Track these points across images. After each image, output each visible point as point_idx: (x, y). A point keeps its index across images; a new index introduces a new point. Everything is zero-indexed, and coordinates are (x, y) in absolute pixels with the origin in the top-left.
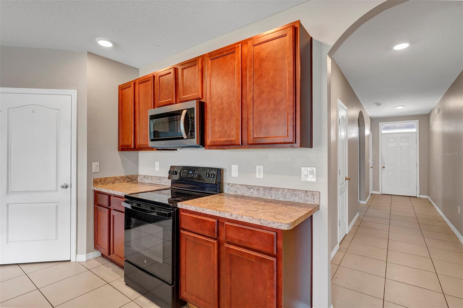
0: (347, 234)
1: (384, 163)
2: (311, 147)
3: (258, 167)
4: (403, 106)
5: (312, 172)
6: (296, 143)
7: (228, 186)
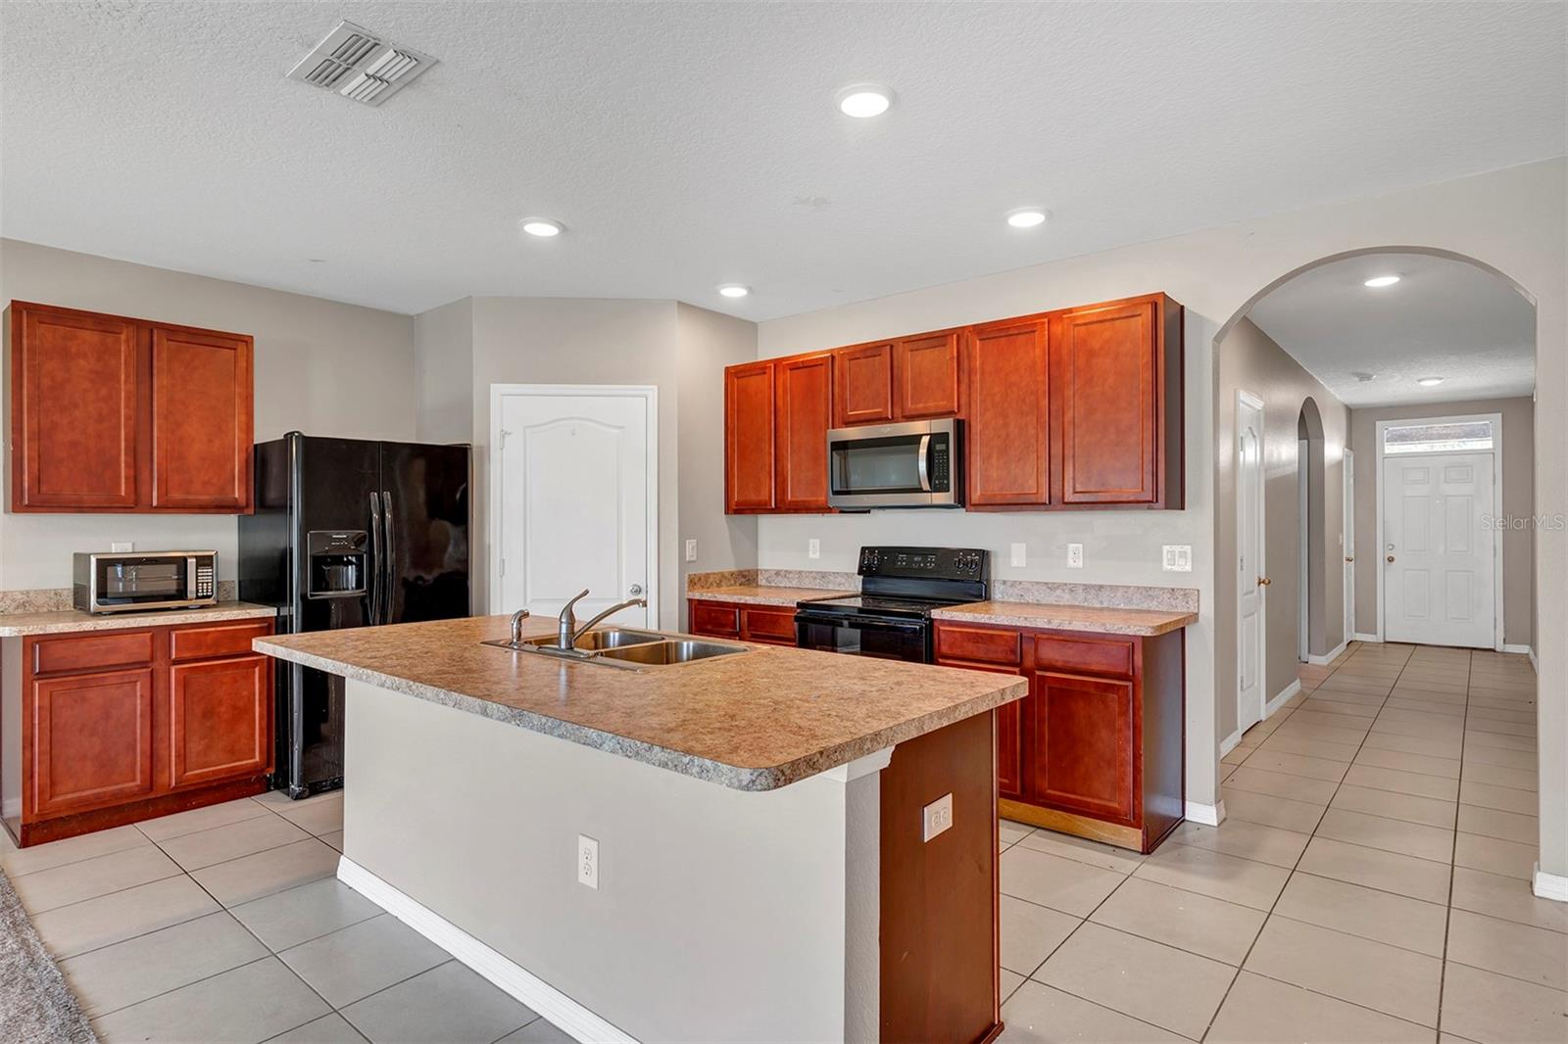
0: (1264, 719)
1: (1391, 547)
2: (1183, 508)
3: (1072, 546)
4: (1440, 379)
5: (1183, 555)
6: (1157, 501)
7: (1002, 587)
